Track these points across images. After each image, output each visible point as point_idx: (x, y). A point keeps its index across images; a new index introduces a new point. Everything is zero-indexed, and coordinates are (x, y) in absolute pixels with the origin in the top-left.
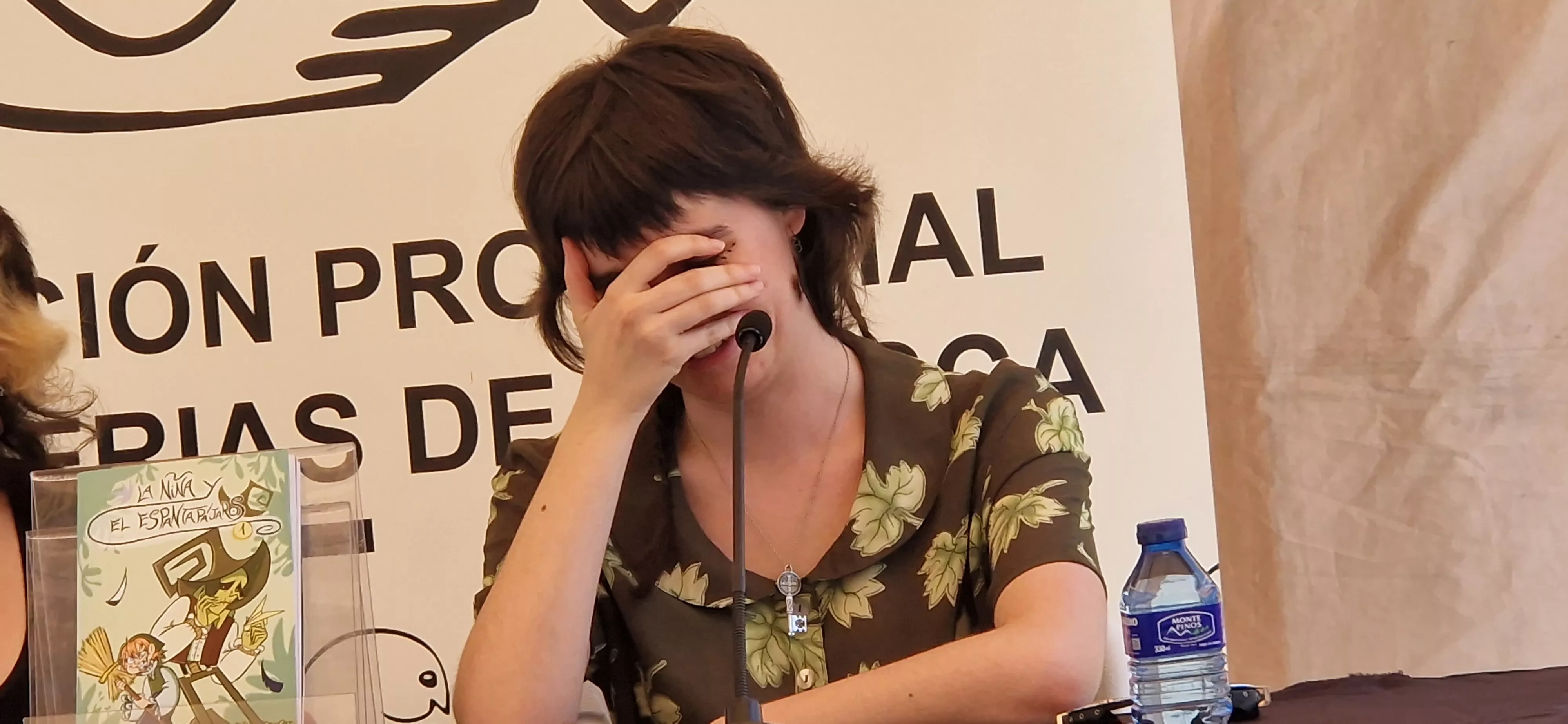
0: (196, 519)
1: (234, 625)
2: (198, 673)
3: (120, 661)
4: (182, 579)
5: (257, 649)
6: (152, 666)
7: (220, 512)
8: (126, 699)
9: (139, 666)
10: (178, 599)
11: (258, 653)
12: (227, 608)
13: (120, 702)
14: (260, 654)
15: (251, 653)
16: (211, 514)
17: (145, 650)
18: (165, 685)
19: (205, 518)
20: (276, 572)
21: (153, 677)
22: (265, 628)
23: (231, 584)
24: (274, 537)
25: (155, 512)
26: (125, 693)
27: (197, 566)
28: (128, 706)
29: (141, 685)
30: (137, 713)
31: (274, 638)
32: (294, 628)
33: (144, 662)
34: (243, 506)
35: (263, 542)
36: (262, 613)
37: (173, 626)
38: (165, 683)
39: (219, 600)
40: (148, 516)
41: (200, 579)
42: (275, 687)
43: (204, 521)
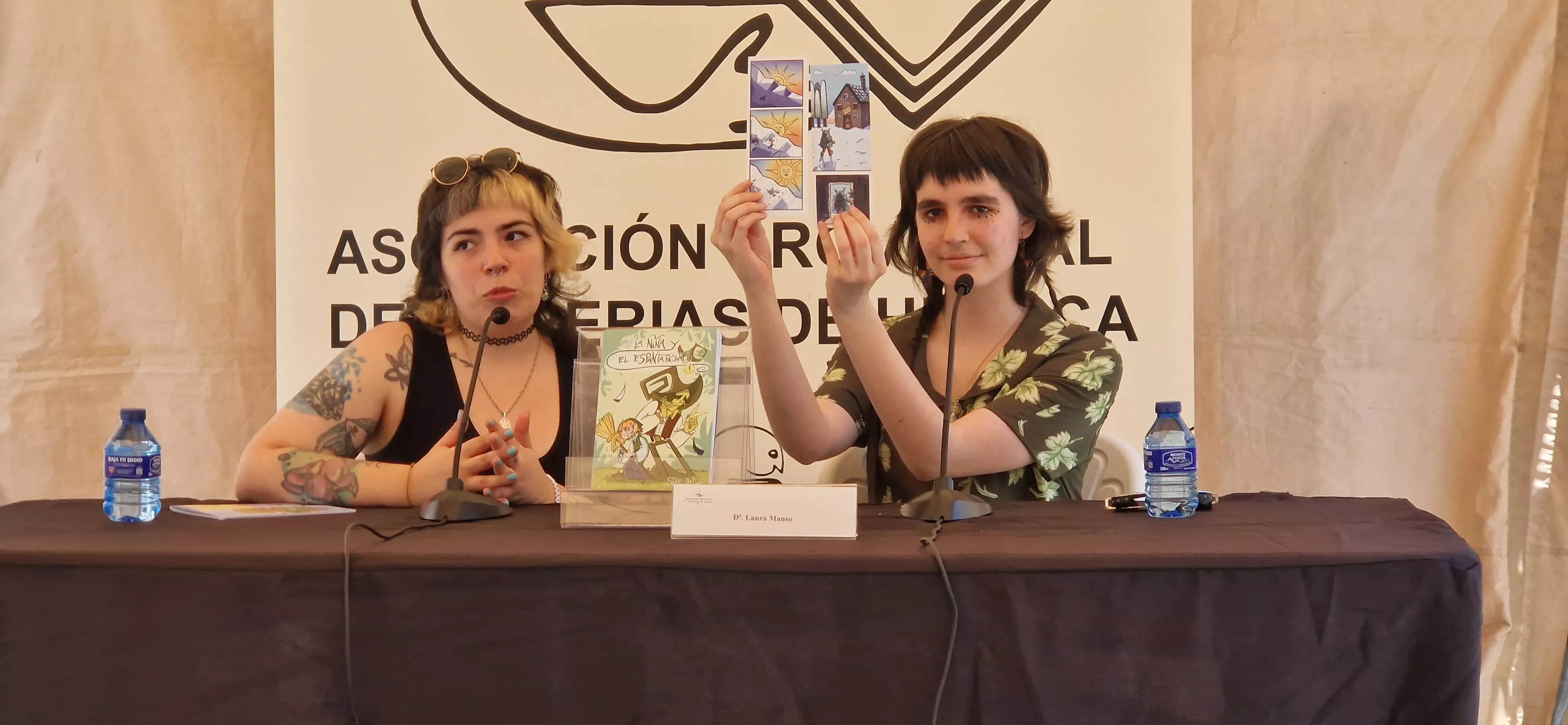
0: (665, 361)
1: (681, 417)
2: (659, 441)
3: (618, 431)
4: (655, 391)
5: (692, 432)
6: (635, 436)
7: (678, 358)
8: (620, 452)
9: (629, 435)
10: (652, 402)
11: (692, 434)
12: (677, 409)
13: (617, 453)
14: (694, 434)
15: (688, 433)
16: (673, 359)
17: (632, 427)
18: (641, 447)
20: (705, 392)
21: (635, 441)
22: (697, 421)
23: (681, 396)
24: (706, 374)
25: (644, 355)
26: (620, 448)
27: (664, 385)
28: (621, 455)
29: (629, 445)
30: (625, 459)
31: (701, 426)
32: (712, 423)
33: (631, 433)
34: (691, 356)
35: (700, 375)
36: (696, 413)
37: (648, 415)
38: (641, 445)
39: (674, 404)
40: (639, 356)
41: (664, 392)
42: (700, 452)
43: (669, 362)
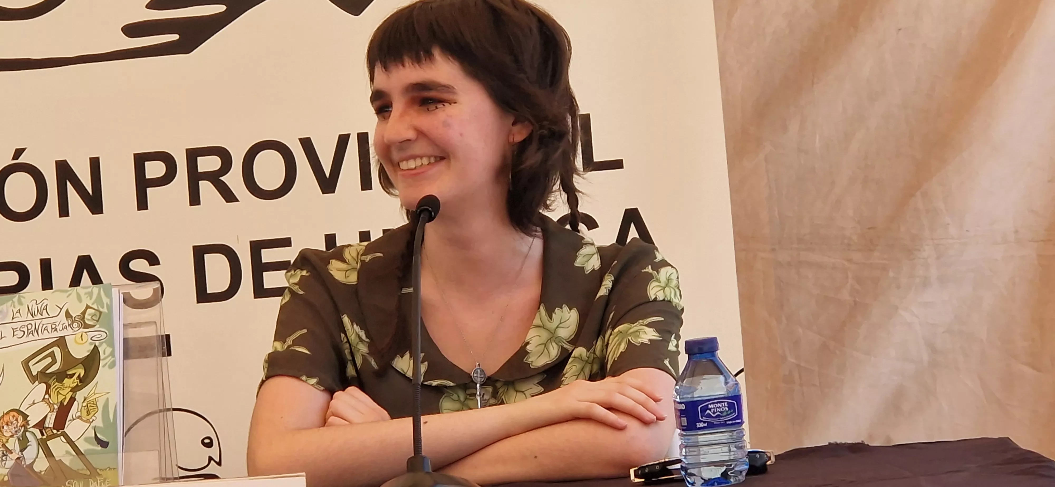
0: (50, 331)
1: (76, 402)
2: (52, 435)
4: (40, 372)
5: (91, 418)
6: (20, 431)
7: (66, 326)
8: (3, 453)
9: (12, 431)
10: (38, 385)
11: (92, 421)
12: (71, 391)
14: (94, 422)
15: (87, 421)
16: (60, 327)
17: (15, 420)
18: (28, 444)
19: (56, 330)
20: (104, 366)
21: (21, 439)
22: (96, 404)
23: (74, 374)
24: (102, 343)
25: (24, 326)
26: (2, 449)
27: (51, 362)
28: (4, 458)
29: (13, 444)
30: (10, 463)
31: (103, 411)
32: (117, 404)
33: (15, 428)
34: (82, 322)
35: (95, 346)
36: (95, 394)
37: (35, 403)
38: (29, 442)
39: (66, 386)
40: (18, 329)
41: (53, 371)
42: (104, 444)
43: (56, 332)
